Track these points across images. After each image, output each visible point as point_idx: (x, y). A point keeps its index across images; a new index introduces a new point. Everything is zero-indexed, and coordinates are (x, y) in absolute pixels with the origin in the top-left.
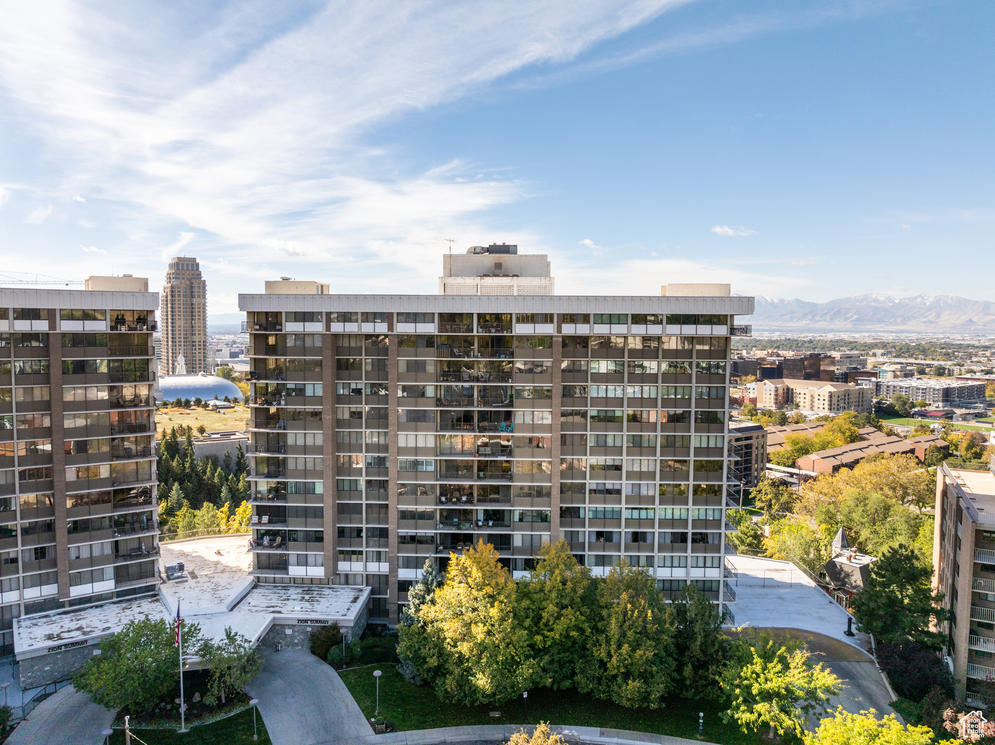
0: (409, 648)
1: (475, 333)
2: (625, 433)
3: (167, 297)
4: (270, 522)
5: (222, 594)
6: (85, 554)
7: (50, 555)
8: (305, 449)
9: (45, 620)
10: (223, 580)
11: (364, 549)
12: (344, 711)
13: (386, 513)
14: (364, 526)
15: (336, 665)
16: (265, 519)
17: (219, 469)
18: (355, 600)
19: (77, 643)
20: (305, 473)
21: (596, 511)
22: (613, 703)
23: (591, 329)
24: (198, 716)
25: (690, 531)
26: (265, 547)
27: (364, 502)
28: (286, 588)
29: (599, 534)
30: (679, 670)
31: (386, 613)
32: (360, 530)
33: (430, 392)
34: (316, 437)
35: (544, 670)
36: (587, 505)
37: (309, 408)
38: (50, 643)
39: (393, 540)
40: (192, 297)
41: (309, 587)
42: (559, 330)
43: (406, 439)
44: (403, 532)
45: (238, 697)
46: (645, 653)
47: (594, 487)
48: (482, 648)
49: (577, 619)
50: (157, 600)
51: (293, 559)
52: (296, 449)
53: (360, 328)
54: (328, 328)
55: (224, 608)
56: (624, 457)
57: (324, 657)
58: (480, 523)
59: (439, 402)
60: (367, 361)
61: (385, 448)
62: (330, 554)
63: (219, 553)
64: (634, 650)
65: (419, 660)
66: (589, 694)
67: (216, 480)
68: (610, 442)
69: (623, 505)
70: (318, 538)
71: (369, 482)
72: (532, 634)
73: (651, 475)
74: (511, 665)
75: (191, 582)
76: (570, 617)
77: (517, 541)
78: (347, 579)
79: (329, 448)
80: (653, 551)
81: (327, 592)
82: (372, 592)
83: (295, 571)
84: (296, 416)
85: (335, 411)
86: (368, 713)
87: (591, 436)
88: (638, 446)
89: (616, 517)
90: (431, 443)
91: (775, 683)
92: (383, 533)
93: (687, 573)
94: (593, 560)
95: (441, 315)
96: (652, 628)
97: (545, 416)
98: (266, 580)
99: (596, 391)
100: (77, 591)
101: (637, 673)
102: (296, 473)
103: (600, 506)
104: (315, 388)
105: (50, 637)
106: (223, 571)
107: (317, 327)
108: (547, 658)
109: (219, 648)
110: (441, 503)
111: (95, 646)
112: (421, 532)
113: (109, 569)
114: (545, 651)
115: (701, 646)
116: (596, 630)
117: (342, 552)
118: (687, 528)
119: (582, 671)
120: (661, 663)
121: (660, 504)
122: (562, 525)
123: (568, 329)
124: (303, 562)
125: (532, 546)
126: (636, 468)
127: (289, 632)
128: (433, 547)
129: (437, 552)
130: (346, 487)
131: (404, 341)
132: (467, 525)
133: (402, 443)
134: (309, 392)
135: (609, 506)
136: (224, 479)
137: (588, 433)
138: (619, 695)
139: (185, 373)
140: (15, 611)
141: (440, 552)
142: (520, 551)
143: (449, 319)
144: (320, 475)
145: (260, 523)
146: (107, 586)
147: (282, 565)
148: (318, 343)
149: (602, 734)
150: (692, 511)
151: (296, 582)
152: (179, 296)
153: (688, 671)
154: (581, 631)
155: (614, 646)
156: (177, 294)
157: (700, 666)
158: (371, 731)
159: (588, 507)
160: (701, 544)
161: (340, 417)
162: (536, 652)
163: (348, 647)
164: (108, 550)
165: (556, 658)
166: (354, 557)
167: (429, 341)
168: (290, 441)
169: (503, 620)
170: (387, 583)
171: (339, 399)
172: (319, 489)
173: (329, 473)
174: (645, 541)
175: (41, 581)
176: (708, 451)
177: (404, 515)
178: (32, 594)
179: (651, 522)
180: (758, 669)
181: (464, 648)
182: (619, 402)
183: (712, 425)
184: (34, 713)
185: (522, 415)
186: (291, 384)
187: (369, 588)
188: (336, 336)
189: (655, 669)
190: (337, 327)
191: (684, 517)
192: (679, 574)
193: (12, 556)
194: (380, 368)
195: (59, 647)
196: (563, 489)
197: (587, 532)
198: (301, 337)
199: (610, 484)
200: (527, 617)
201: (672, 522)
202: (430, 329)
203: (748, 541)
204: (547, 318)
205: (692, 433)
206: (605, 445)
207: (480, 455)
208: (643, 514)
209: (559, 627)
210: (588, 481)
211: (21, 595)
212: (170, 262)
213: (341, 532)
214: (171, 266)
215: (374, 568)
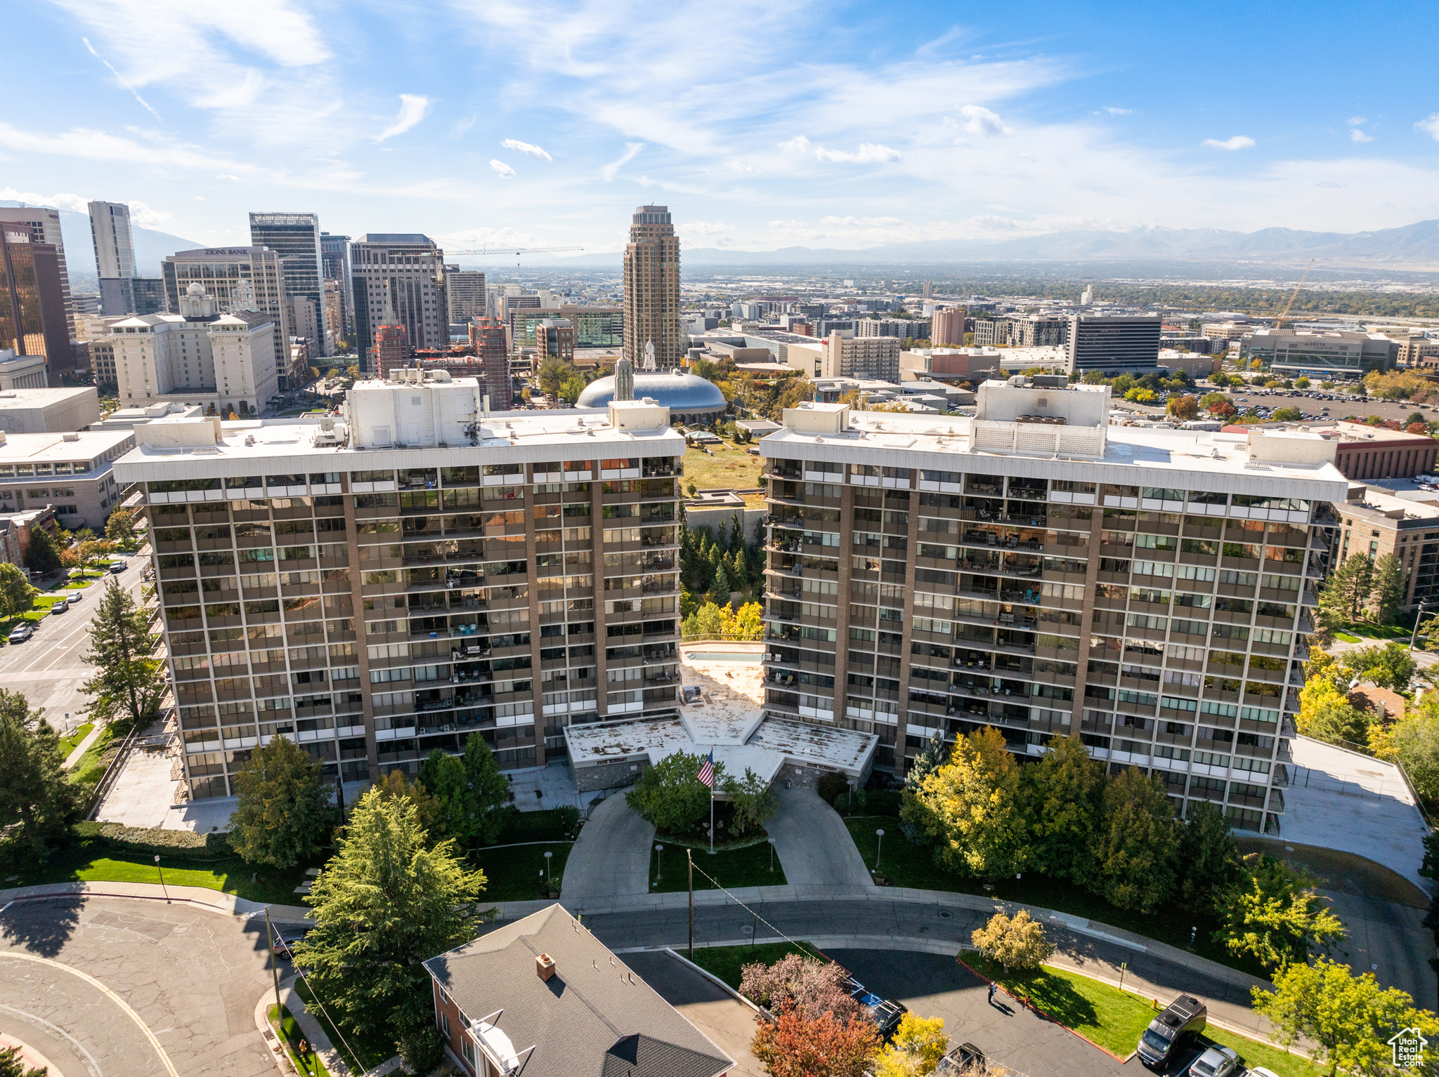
0: (912, 813)
1: (1004, 497)
2: (1171, 617)
3: (631, 260)
4: (783, 660)
5: (737, 725)
6: (620, 678)
7: (591, 674)
8: (820, 597)
9: (587, 732)
10: (735, 707)
11: (873, 698)
12: (847, 858)
13: (898, 667)
14: (875, 676)
15: (842, 812)
16: (778, 656)
17: (714, 546)
18: (864, 747)
19: (619, 759)
20: (819, 620)
21: (1128, 694)
22: (1105, 899)
23: (1139, 503)
24: (724, 842)
25: (1237, 730)
26: (777, 685)
27: (876, 653)
28: (795, 725)
29: (1129, 720)
30: (1179, 882)
31: (892, 763)
32: (871, 679)
33: (951, 553)
34: (829, 585)
35: (1040, 857)
36: (1118, 688)
37: (826, 557)
38: (598, 757)
39: (903, 695)
40: (662, 260)
41: (817, 728)
42: (1101, 501)
43: (923, 598)
44: (914, 689)
45: (755, 830)
46: (1142, 862)
47: (1128, 670)
48: (980, 829)
49: (1079, 815)
50: (678, 724)
51: (803, 700)
52: (811, 596)
53: (880, 482)
54: (848, 480)
55: (740, 741)
56: (1167, 642)
57: (831, 801)
58: (996, 690)
59: (959, 563)
60: (886, 512)
61: (901, 602)
62: (840, 700)
63: (729, 675)
64: (1131, 856)
65: (920, 827)
66: (1083, 887)
67: (710, 558)
68: (1152, 625)
69: (1160, 693)
70: (829, 682)
71: (882, 635)
72: (1031, 821)
73: (1198, 666)
74: (1009, 848)
75: (707, 708)
76: (1072, 810)
77: (1035, 715)
78: (856, 725)
79: (843, 598)
80: (1190, 745)
81: (835, 735)
82: (880, 741)
83: (805, 711)
84: (812, 565)
85: (851, 561)
86: (870, 864)
87: (1130, 616)
88: (1183, 632)
89: (1150, 705)
90: (948, 606)
91: (1271, 916)
92: (894, 686)
93: (1228, 774)
94: (1120, 745)
95: (968, 475)
96: (1153, 839)
97: (1075, 590)
98: (776, 715)
99: (1140, 566)
100: (613, 709)
101: (1132, 877)
102: (810, 619)
103: (1134, 691)
104: (831, 538)
105: (596, 750)
106: (735, 698)
107: (836, 478)
108: (1042, 848)
109: (740, 785)
110: (956, 666)
111: (633, 763)
112: (933, 692)
113: (639, 692)
114: (1043, 839)
115: (1205, 863)
116: (1097, 828)
117: (850, 698)
118: (1233, 726)
119: (1079, 865)
120: (1160, 872)
121: (1204, 697)
122: (1086, 704)
123: (1111, 501)
124: (814, 704)
125: (1050, 722)
126: (1180, 655)
127: (798, 772)
128: (944, 708)
129: (948, 713)
130: (859, 636)
131: (926, 498)
132: (982, 690)
133: (918, 602)
134: (826, 542)
135: (1143, 692)
136: (719, 556)
137: (1127, 612)
138: (1111, 894)
139: (654, 367)
140: (564, 721)
141: (952, 714)
142: (1038, 725)
143: (975, 481)
144: (833, 623)
145: (773, 661)
146: (637, 706)
147: (792, 702)
148: (837, 495)
149: (1090, 926)
150: (1241, 708)
151: (807, 722)
152: (646, 259)
153: (1188, 885)
154: (1084, 828)
155: (1112, 849)
156: (643, 256)
157: (1203, 882)
158: (871, 882)
159: (1119, 689)
160: (1250, 746)
161: (856, 566)
162: (1034, 839)
163: (854, 796)
164: (638, 676)
165: (1054, 847)
166: (863, 704)
167: (953, 500)
168: (806, 588)
169: (1003, 805)
170: (895, 734)
171: (855, 549)
172: (832, 637)
173: (842, 622)
174: (1182, 733)
175: (583, 697)
176: (1270, 647)
177: (916, 673)
178: (577, 707)
179: (1191, 715)
180: (1256, 900)
181: (963, 825)
182: (1167, 582)
183: (1278, 619)
184: (594, 815)
185: (1051, 587)
186: (808, 532)
187: (877, 737)
188: (855, 489)
189: (1151, 877)
190: (857, 480)
191: (1231, 714)
192: (1218, 773)
193: (562, 674)
194: (900, 523)
195: (605, 761)
196: (1091, 667)
197: (1115, 714)
198: (821, 486)
199: (1147, 668)
200: (1029, 805)
201: (1217, 718)
202: (955, 489)
203: (1344, 729)
204: (1088, 488)
205: (1252, 626)
206: (1146, 628)
207: (1000, 623)
208: (1183, 705)
209: (1061, 819)
210: (1121, 663)
211: (568, 707)
212: (635, 212)
213: (852, 679)
214: (637, 218)
215: (882, 717)
